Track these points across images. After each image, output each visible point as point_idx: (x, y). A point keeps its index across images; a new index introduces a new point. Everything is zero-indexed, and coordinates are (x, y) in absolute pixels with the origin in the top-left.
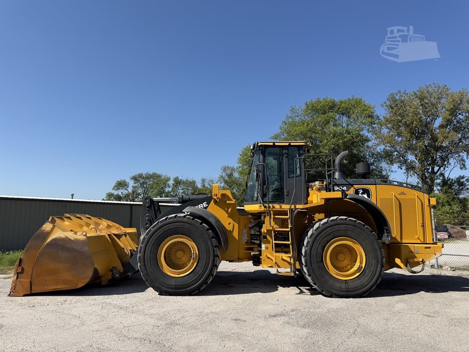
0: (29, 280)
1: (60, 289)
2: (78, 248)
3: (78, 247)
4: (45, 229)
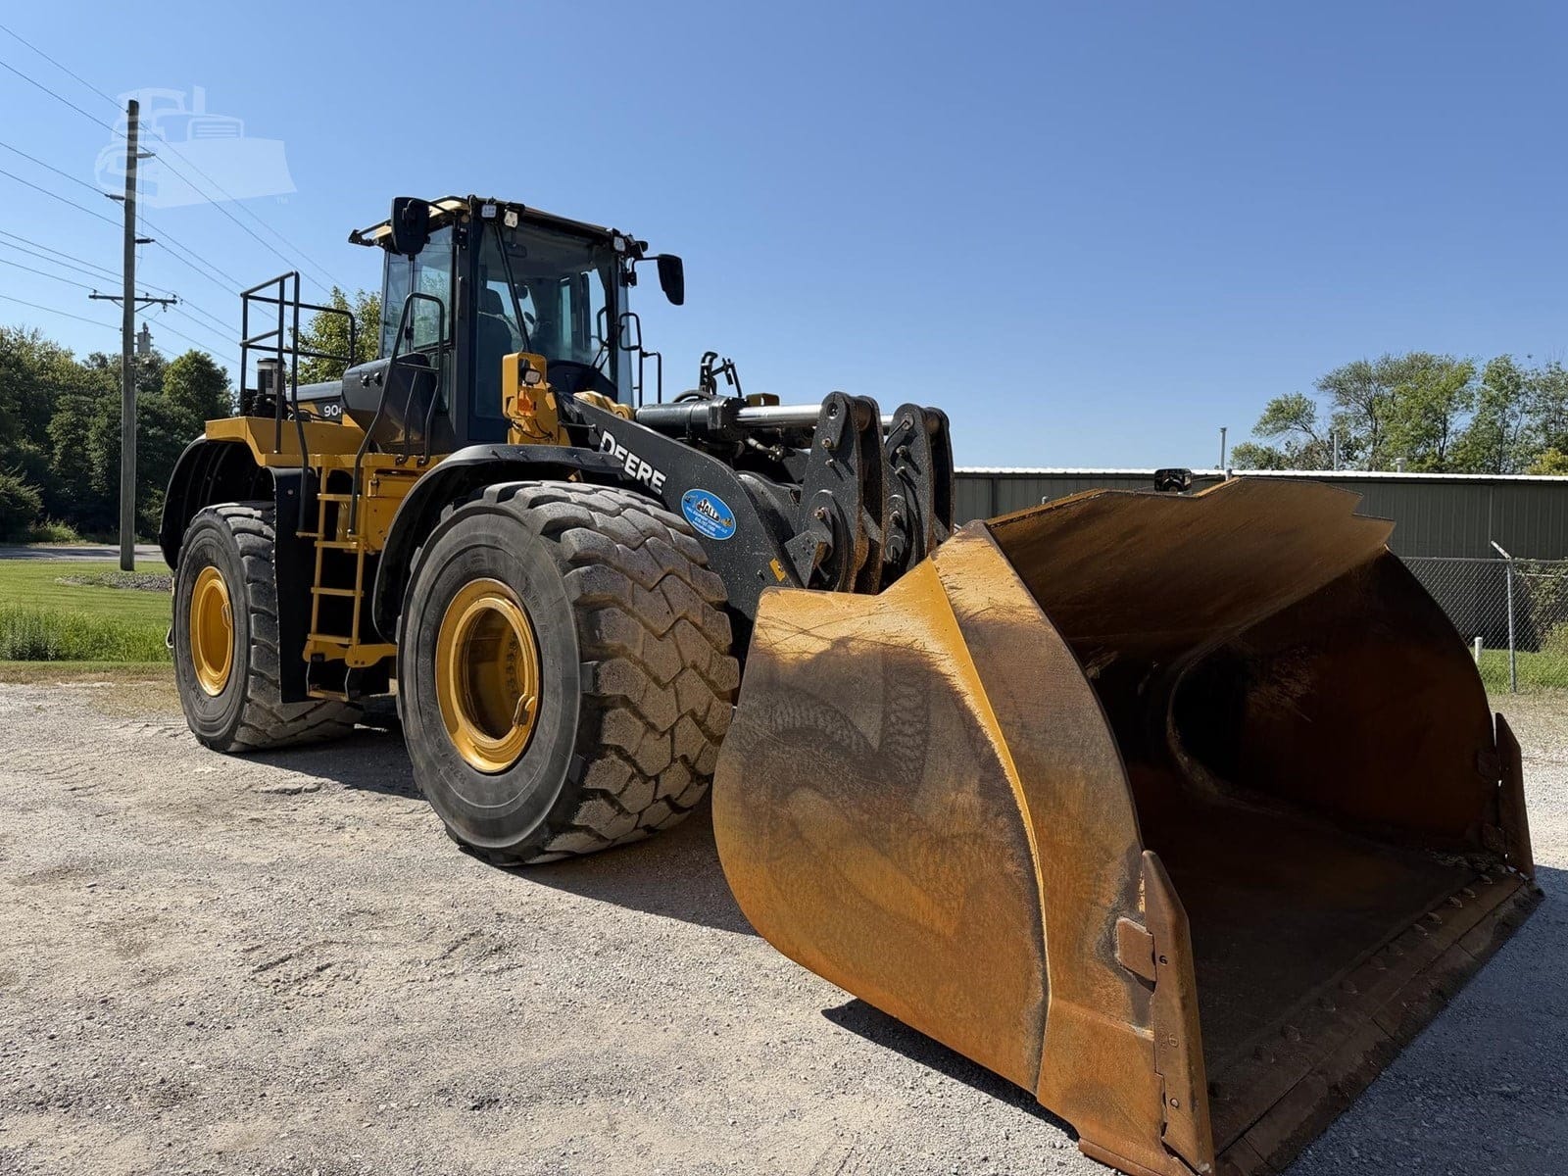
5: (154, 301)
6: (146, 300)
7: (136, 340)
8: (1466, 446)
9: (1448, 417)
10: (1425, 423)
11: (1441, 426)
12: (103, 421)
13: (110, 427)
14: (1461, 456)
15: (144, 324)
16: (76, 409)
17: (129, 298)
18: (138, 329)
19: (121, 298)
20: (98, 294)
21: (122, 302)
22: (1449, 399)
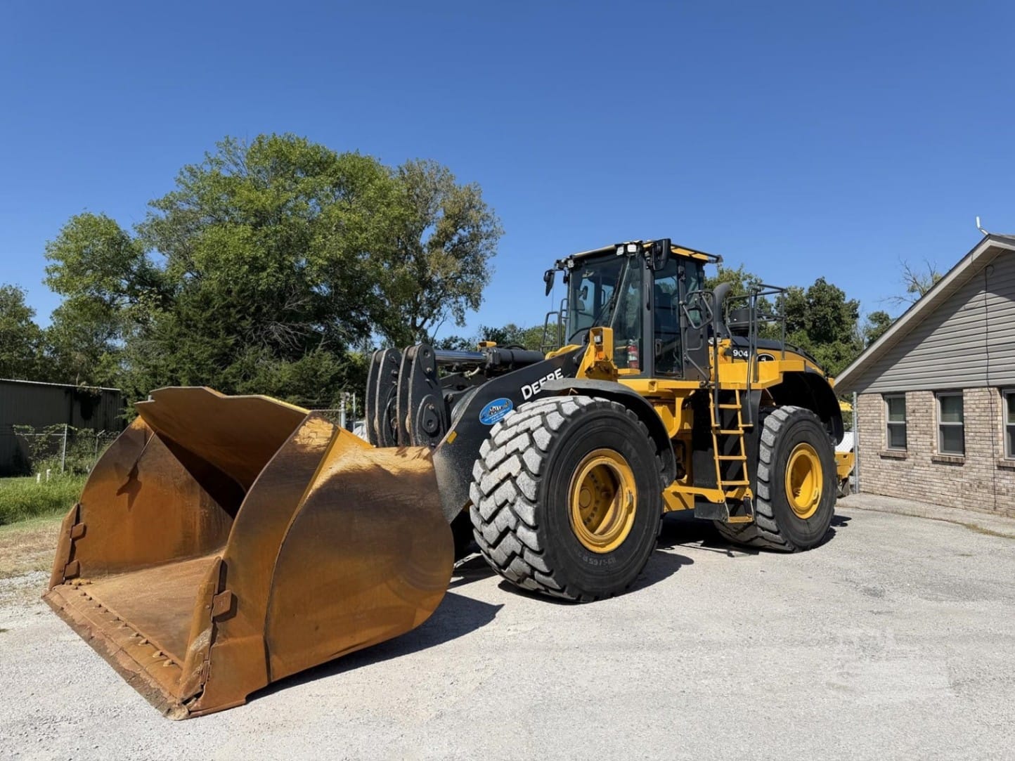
0: (260, 637)
1: (364, 643)
2: (411, 500)
3: (412, 497)
4: (305, 441)
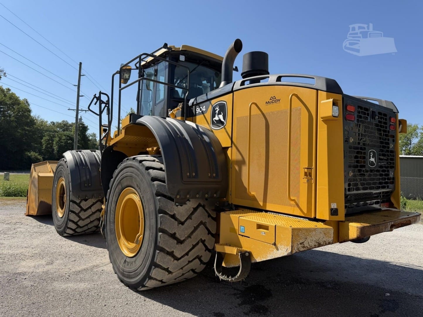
5: (83, 110)
6: (81, 110)
7: (79, 120)
8: (417, 147)
9: (411, 140)
10: (405, 141)
11: (409, 142)
12: (57, 139)
13: (59, 140)
14: (415, 150)
15: (81, 116)
16: (49, 135)
17: (78, 110)
18: (79, 117)
19: (75, 110)
20: (70, 109)
21: (76, 111)
22: (412, 135)
